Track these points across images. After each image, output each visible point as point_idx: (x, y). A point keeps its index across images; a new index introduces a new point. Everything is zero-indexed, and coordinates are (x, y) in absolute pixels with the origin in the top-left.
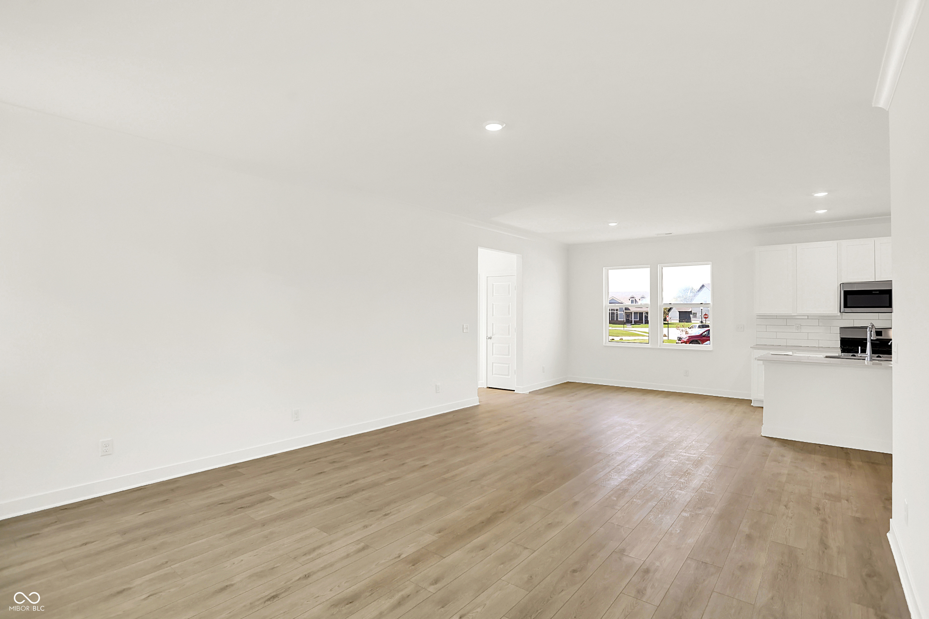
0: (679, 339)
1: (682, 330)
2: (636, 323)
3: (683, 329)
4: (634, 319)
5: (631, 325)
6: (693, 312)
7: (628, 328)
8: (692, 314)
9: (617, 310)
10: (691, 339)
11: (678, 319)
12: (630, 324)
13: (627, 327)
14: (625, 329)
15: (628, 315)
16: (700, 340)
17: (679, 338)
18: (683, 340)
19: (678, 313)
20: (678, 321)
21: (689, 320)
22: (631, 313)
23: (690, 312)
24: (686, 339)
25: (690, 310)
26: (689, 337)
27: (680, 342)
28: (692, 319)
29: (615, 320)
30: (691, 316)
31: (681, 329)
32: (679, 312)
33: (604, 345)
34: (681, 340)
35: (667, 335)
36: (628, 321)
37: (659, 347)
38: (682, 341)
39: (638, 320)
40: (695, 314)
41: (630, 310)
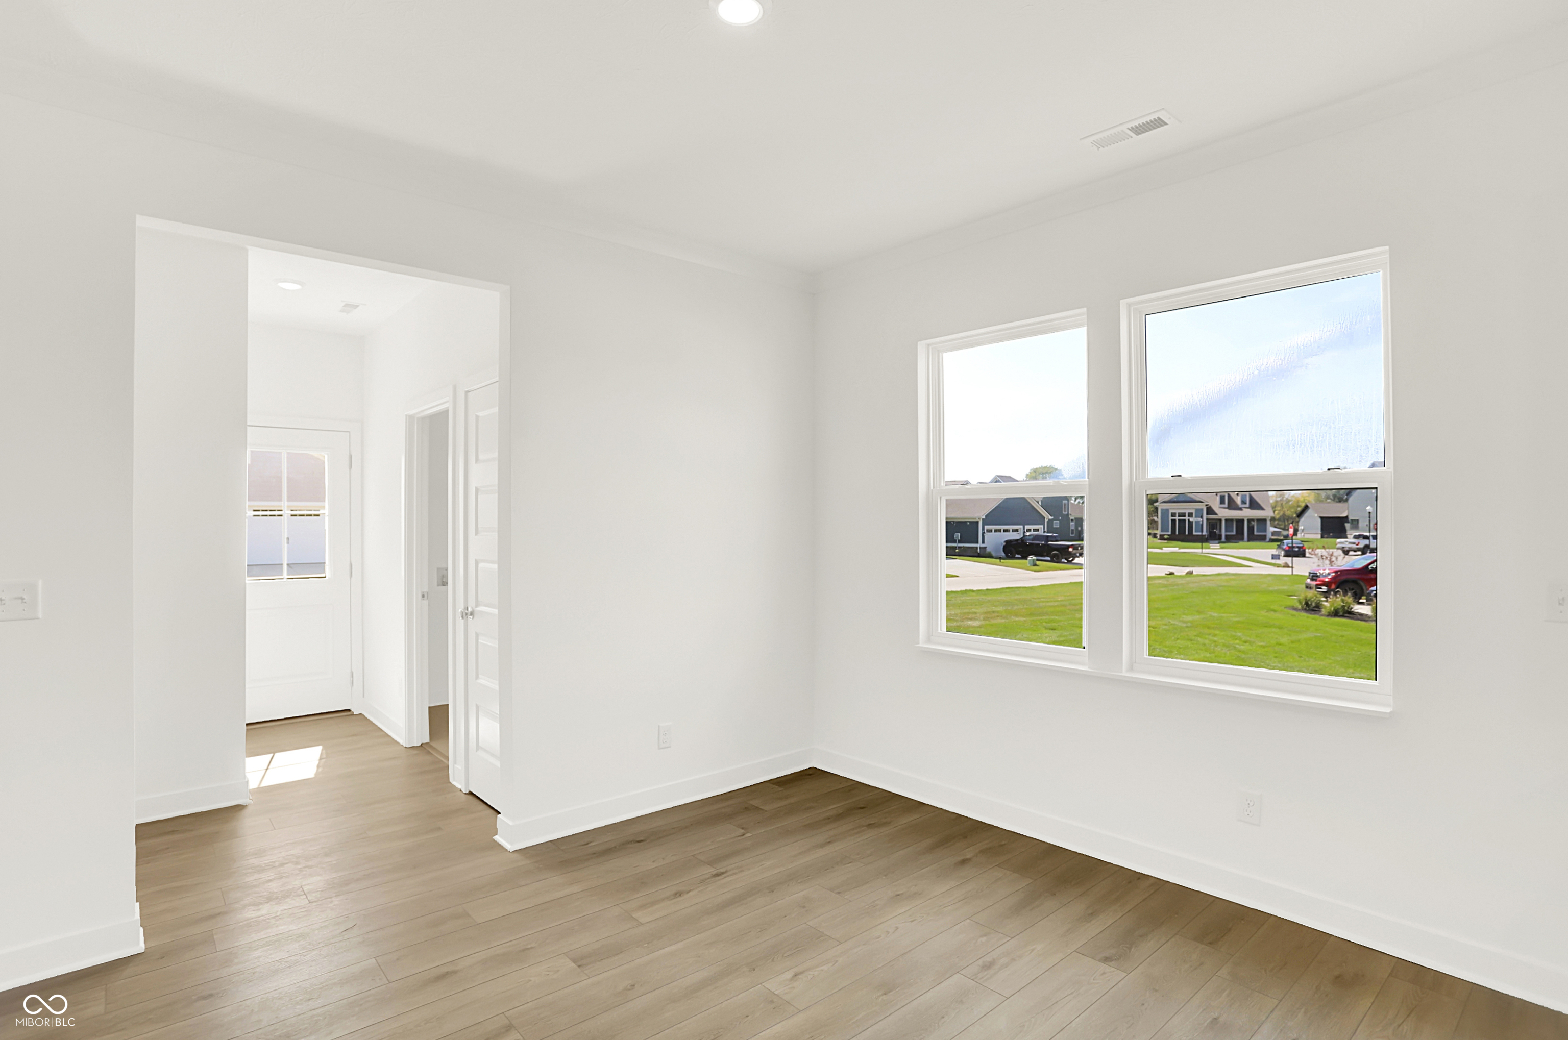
0: (1313, 576)
1: (1322, 556)
2: (1229, 539)
3: (1323, 554)
4: (1226, 531)
5: (1219, 543)
6: (1350, 518)
7: (1214, 550)
8: (1348, 522)
9: (1190, 515)
10: (1343, 578)
11: (1320, 532)
12: (1217, 542)
13: (1211, 547)
14: (1204, 550)
15: (1214, 525)
16: (1363, 580)
17: (1311, 575)
18: (1321, 578)
19: (1319, 520)
20: (1319, 536)
21: (1342, 534)
22: (1220, 520)
23: (1346, 519)
24: (1330, 577)
25: (1344, 515)
26: (1336, 572)
27: (1314, 583)
28: (1348, 532)
29: (1187, 533)
30: (1347, 525)
31: (1320, 555)
32: (1321, 518)
33: (922, 644)
34: (1316, 580)
35: (1290, 565)
36: (1213, 536)
37: (1124, 674)
38: (1320, 581)
39: (1234, 533)
40: (1356, 523)
41: (1216, 514)
